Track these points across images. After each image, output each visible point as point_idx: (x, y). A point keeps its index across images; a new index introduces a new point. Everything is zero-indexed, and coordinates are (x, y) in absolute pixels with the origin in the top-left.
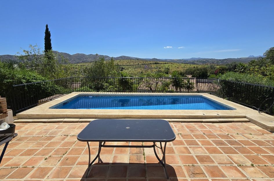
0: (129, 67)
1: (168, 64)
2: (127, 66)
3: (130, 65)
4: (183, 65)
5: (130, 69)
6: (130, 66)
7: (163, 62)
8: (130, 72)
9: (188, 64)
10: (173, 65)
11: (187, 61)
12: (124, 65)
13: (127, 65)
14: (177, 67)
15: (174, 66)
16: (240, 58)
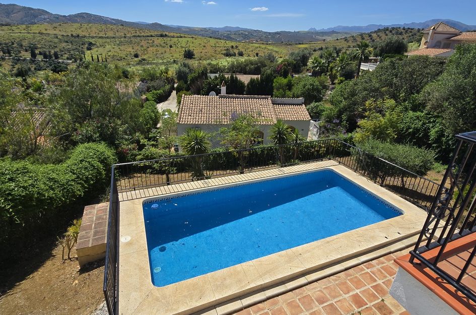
0: (104, 40)
1: (186, 37)
2: (100, 40)
3: (108, 38)
4: (213, 41)
5: (108, 47)
6: (108, 40)
7: (175, 35)
8: (109, 54)
9: (220, 39)
10: (194, 41)
11: (218, 31)
12: (93, 37)
13: (100, 37)
14: (203, 44)
15: (197, 42)
16: (298, 32)
